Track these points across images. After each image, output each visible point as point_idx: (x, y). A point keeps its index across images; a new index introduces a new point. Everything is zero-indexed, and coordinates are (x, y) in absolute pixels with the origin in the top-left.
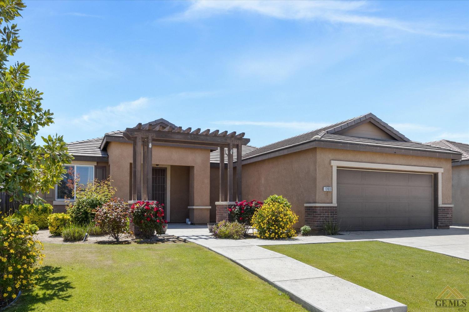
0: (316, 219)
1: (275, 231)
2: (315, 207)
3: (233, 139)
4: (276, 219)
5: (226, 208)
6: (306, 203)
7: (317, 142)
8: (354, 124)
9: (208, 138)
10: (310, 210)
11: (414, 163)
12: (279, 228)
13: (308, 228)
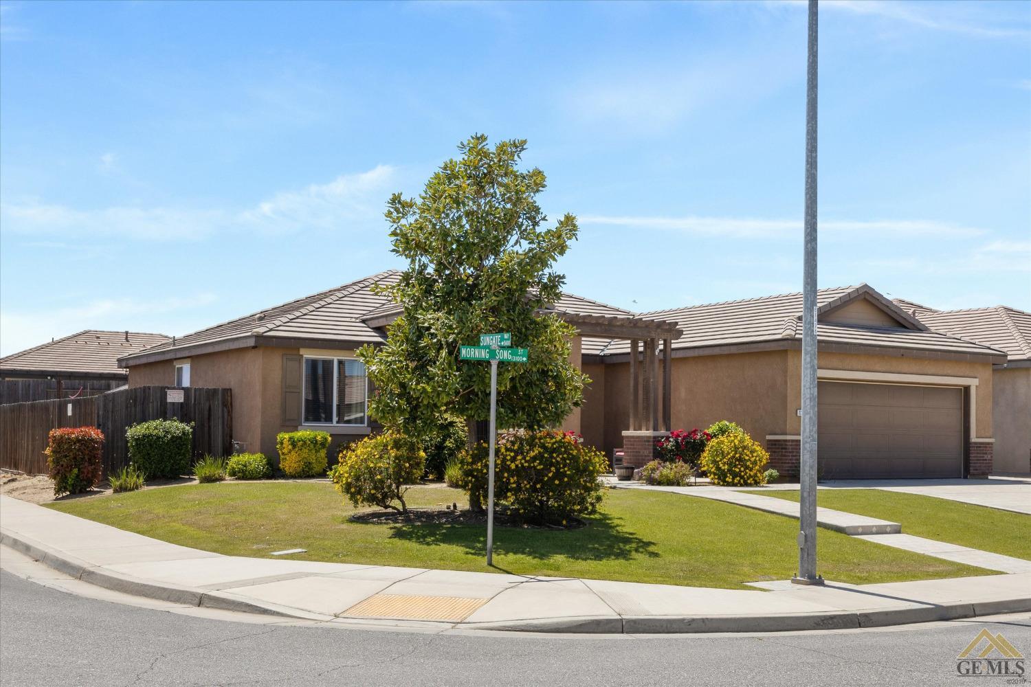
0: (787, 459)
1: (740, 474)
2: (786, 441)
3: (659, 330)
4: (740, 457)
5: (649, 441)
6: (770, 434)
7: (790, 342)
8: (839, 303)
9: (625, 330)
10: (775, 445)
11: (933, 370)
12: (745, 470)
13: (775, 473)
